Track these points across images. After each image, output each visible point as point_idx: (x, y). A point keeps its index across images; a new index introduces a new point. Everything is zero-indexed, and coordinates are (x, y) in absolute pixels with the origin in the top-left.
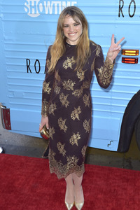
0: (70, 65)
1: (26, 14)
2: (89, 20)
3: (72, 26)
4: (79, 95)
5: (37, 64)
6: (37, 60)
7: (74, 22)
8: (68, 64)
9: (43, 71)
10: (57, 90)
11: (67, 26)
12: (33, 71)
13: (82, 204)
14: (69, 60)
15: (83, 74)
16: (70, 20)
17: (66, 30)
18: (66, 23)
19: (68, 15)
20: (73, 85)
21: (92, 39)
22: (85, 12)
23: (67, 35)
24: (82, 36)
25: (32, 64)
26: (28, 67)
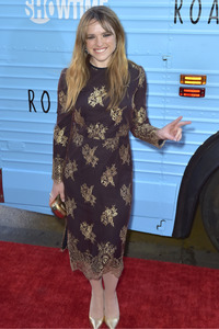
0: (99, 100)
1: (28, 18)
2: (127, 28)
3: (100, 37)
4: (113, 146)
5: (45, 99)
6: (45, 92)
7: (104, 31)
8: (97, 98)
9: (54, 109)
10: (78, 140)
11: (92, 37)
12: (39, 109)
13: (116, 321)
14: (97, 93)
15: (120, 114)
16: (97, 28)
17: (91, 43)
18: (90, 32)
19: (94, 20)
20: (103, 131)
21: (131, 58)
22: (121, 16)
23: (91, 52)
24: (116, 54)
25: (37, 99)
26: (31, 102)
